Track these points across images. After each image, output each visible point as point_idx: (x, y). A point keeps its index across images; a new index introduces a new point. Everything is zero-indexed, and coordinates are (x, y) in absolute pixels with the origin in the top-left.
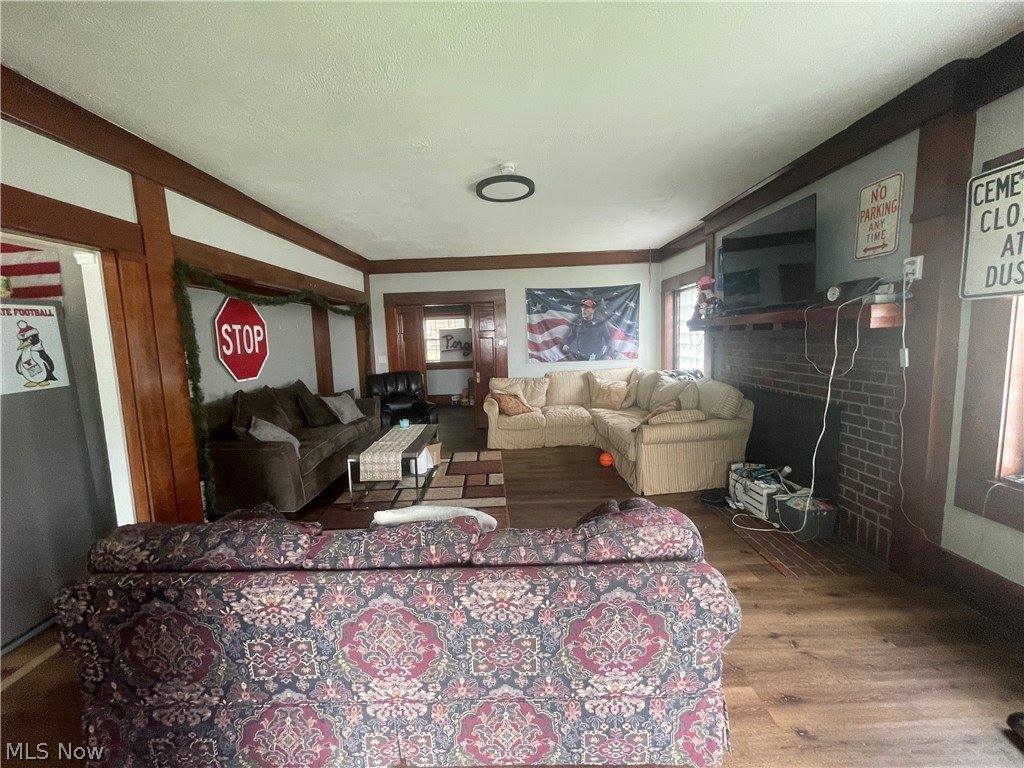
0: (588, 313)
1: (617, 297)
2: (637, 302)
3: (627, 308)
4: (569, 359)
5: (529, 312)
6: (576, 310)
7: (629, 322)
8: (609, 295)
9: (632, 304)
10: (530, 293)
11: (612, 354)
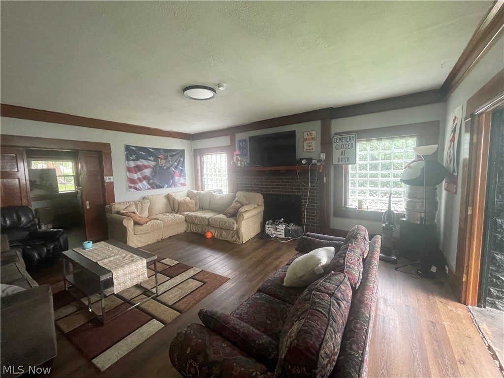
0: (162, 162)
1: (175, 155)
2: (184, 158)
3: (180, 161)
4: (153, 188)
5: (128, 159)
6: (156, 160)
7: (181, 168)
8: (171, 154)
9: (182, 159)
10: (127, 148)
11: (174, 184)
